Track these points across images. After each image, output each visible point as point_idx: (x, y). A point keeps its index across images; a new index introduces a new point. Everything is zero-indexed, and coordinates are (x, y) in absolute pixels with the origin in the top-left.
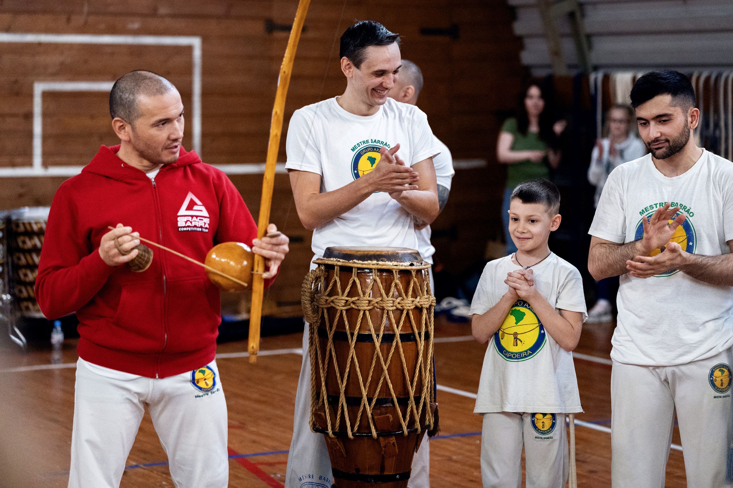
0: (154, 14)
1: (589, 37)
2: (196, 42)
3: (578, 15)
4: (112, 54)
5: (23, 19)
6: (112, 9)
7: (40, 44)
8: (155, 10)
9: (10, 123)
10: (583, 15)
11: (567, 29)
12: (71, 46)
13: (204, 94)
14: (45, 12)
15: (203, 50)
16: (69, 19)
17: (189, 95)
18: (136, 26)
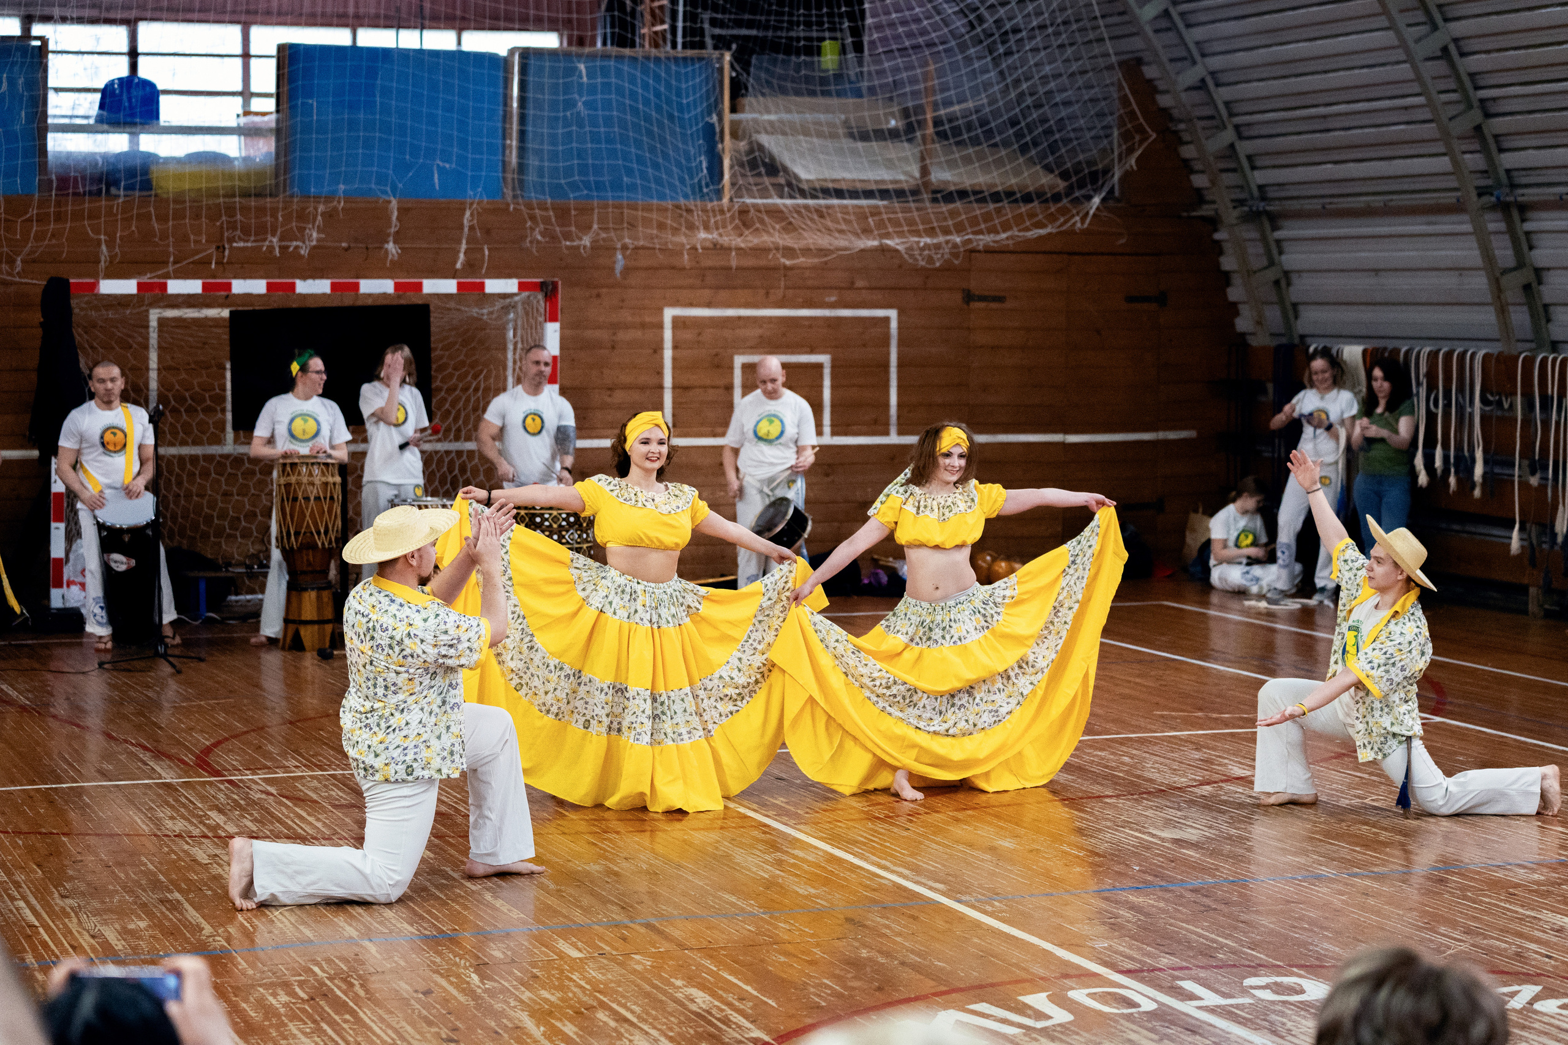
0: (851, 286)
1: (1295, 305)
2: (893, 314)
3: (1283, 283)
4: (810, 327)
5: (723, 294)
6: (810, 283)
7: (740, 318)
8: (853, 283)
9: (711, 395)
10: (1289, 284)
11: (1274, 298)
12: (770, 319)
13: (901, 366)
14: (744, 287)
15: (900, 322)
16: (767, 293)
17: (886, 366)
18: (833, 299)
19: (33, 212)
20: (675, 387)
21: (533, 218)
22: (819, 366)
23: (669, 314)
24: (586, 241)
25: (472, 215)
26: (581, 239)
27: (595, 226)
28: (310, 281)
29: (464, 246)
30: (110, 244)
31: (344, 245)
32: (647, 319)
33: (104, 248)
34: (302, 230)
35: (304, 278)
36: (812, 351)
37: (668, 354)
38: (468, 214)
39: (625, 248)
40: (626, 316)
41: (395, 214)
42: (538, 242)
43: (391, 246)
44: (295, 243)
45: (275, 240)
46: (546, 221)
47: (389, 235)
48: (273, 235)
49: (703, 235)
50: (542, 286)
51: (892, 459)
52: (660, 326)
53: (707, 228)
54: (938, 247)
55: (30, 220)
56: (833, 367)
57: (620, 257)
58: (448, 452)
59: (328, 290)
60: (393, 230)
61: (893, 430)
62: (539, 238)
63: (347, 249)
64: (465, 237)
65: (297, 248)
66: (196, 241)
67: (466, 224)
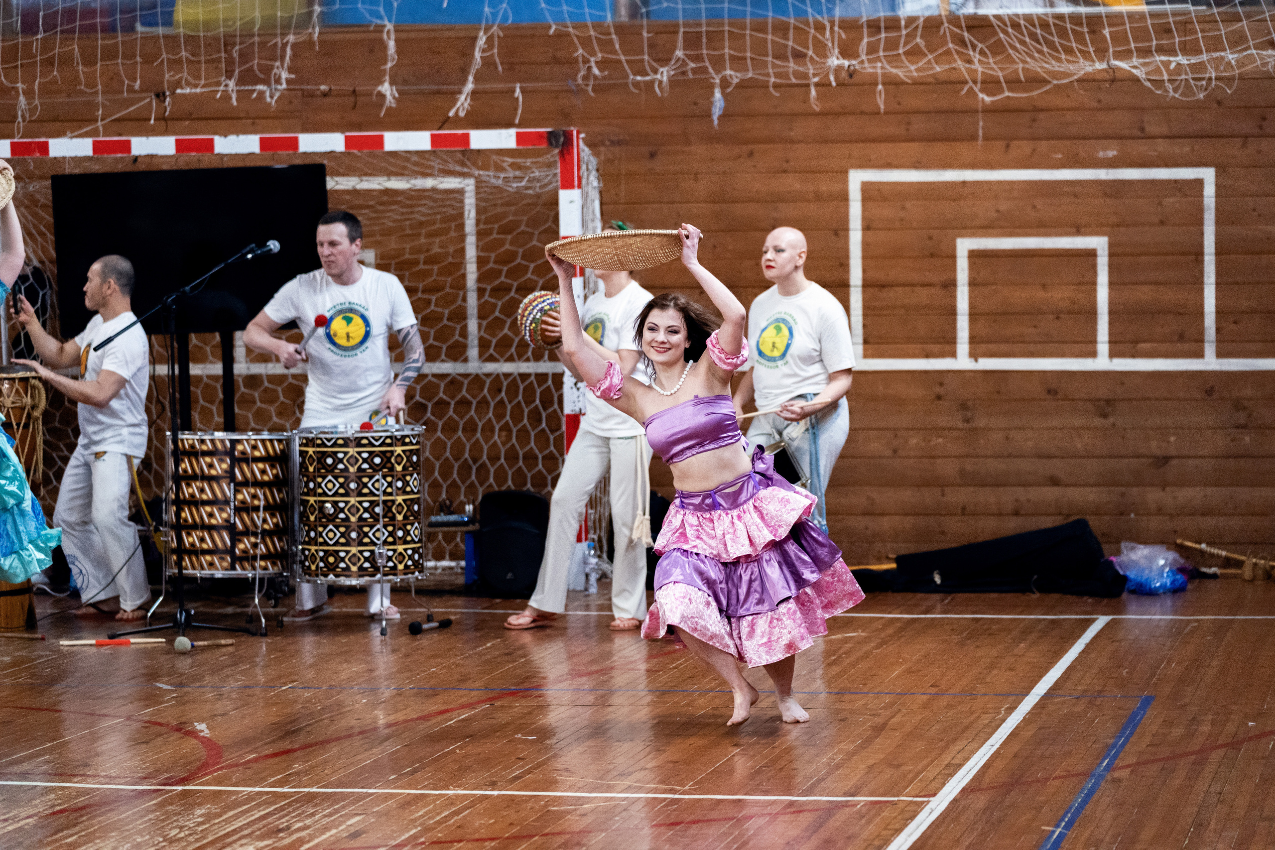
0: (1140, 134)
2: (1208, 175)
4: (1075, 193)
5: (940, 149)
6: (1073, 130)
7: (965, 184)
8: (1141, 129)
9: (923, 296)
12: (1011, 185)
13: (1220, 252)
15: (1218, 187)
16: (1008, 146)
17: (1199, 254)
18: (1111, 154)
20: (867, 285)
21: (586, 42)
22: (1091, 254)
23: (857, 178)
24: (664, 74)
25: (490, 40)
26: (655, 72)
27: (679, 53)
28: (232, 138)
29: (470, 86)
31: (323, 87)
32: (826, 186)
33: (22, 98)
34: (268, 70)
35: (226, 133)
36: (1078, 231)
37: (855, 238)
38: (481, 41)
39: (725, 83)
40: (793, 184)
41: (392, 44)
42: (596, 78)
43: (386, 88)
44: (260, 87)
45: (232, 84)
46: (606, 45)
47: (383, 73)
48: (229, 76)
49: (835, 61)
50: (551, 139)
51: (1210, 392)
52: (844, 197)
53: (847, 52)
54: (1199, 68)
56: (1111, 255)
57: (718, 95)
58: (524, 376)
59: (256, 149)
60: (389, 65)
61: (1210, 349)
62: (596, 71)
63: (325, 95)
64: (473, 71)
65: (261, 94)
66: (131, 89)
67: (478, 55)
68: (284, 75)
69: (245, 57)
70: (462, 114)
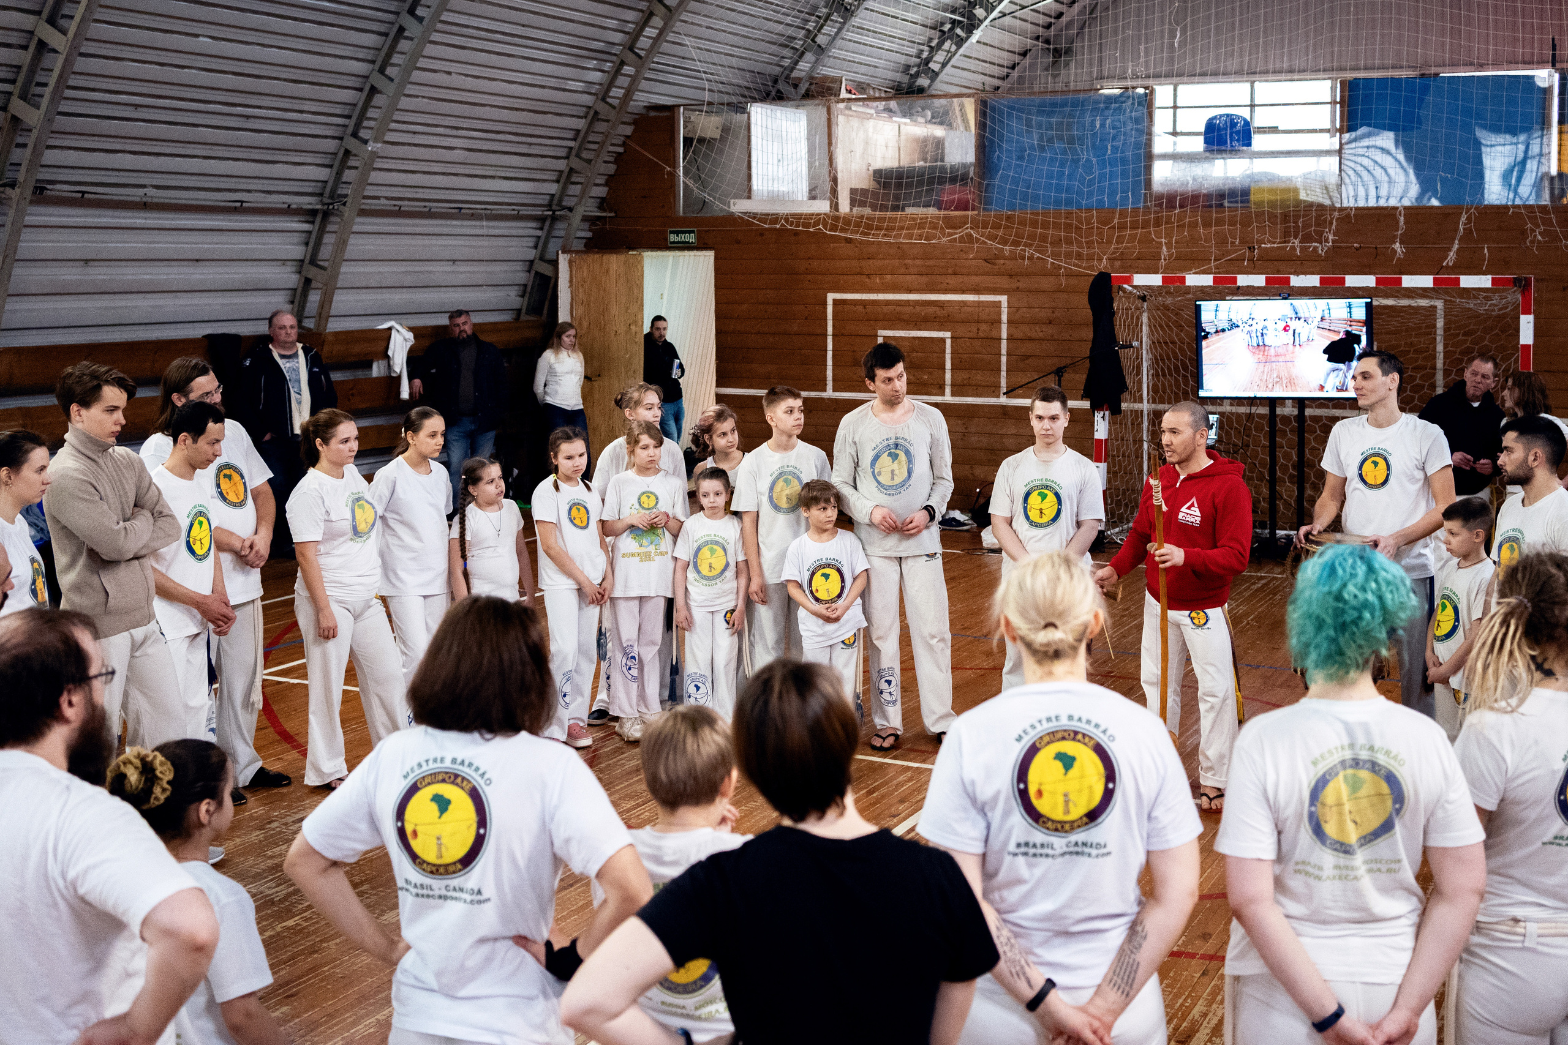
19: (1116, 221)
21: (1533, 219)
25: (1469, 219)
28: (1302, 276)
29: (1456, 246)
30: (1169, 245)
31: (1356, 245)
33: (1164, 248)
34: (1320, 235)
35: (1297, 273)
38: (1464, 218)
41: (1402, 219)
42: (1539, 241)
43: (1397, 246)
44: (1315, 244)
45: (1297, 242)
46: (1547, 222)
47: (1395, 237)
48: (1296, 237)
50: (1516, 282)
55: (1113, 227)
60: (1400, 232)
62: (1540, 238)
63: (1357, 249)
64: (1458, 238)
65: (1315, 248)
66: (1232, 243)
67: (1461, 228)
68: (1331, 237)
69: (1306, 225)
70: (1451, 264)
